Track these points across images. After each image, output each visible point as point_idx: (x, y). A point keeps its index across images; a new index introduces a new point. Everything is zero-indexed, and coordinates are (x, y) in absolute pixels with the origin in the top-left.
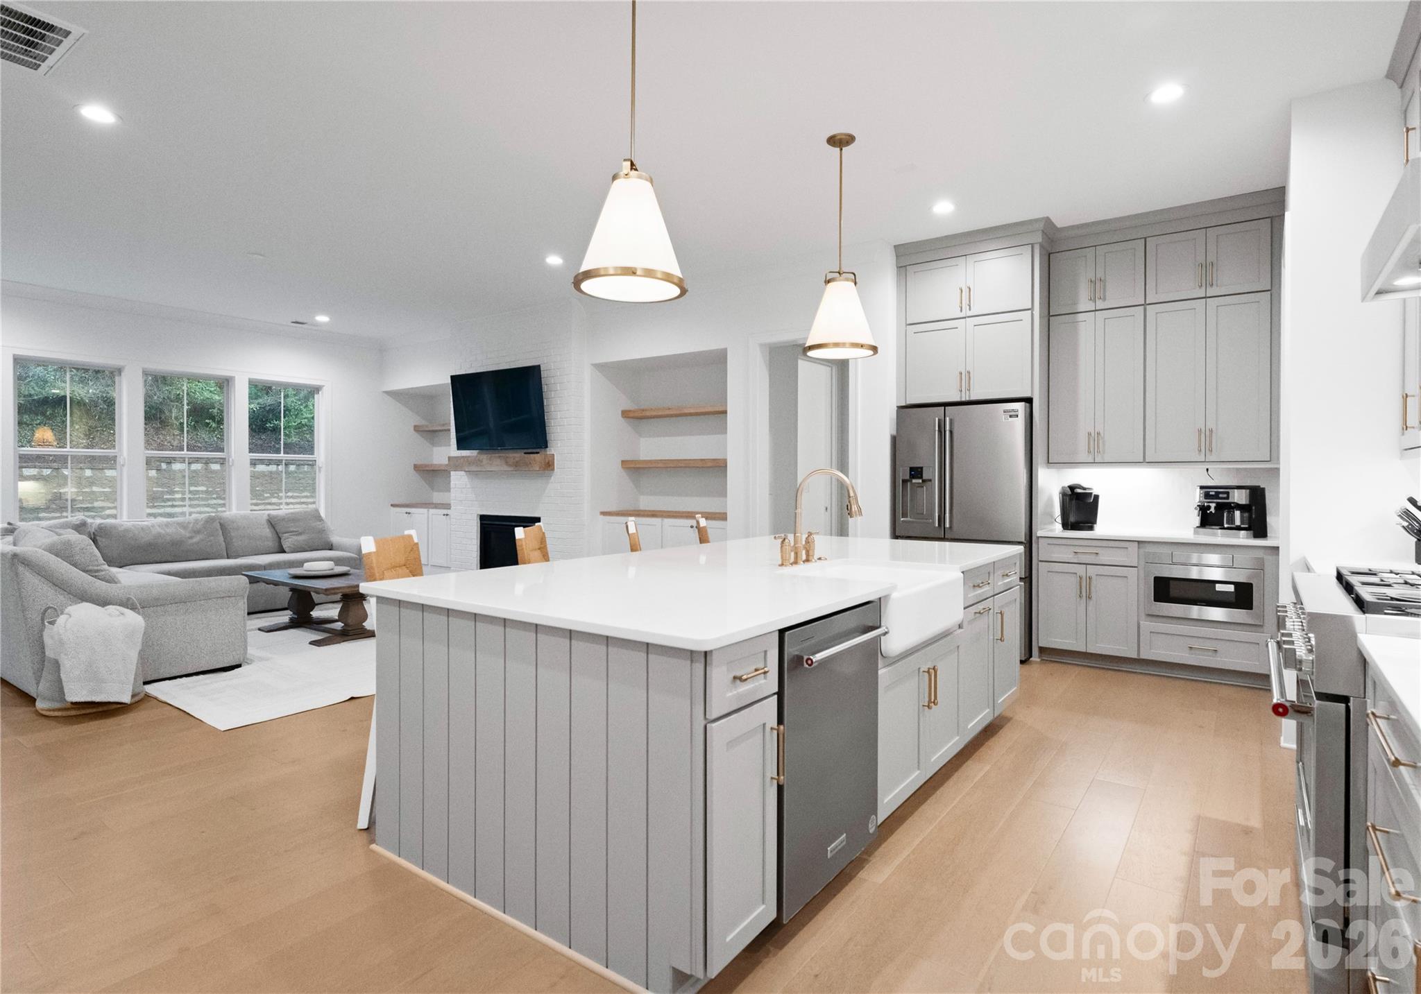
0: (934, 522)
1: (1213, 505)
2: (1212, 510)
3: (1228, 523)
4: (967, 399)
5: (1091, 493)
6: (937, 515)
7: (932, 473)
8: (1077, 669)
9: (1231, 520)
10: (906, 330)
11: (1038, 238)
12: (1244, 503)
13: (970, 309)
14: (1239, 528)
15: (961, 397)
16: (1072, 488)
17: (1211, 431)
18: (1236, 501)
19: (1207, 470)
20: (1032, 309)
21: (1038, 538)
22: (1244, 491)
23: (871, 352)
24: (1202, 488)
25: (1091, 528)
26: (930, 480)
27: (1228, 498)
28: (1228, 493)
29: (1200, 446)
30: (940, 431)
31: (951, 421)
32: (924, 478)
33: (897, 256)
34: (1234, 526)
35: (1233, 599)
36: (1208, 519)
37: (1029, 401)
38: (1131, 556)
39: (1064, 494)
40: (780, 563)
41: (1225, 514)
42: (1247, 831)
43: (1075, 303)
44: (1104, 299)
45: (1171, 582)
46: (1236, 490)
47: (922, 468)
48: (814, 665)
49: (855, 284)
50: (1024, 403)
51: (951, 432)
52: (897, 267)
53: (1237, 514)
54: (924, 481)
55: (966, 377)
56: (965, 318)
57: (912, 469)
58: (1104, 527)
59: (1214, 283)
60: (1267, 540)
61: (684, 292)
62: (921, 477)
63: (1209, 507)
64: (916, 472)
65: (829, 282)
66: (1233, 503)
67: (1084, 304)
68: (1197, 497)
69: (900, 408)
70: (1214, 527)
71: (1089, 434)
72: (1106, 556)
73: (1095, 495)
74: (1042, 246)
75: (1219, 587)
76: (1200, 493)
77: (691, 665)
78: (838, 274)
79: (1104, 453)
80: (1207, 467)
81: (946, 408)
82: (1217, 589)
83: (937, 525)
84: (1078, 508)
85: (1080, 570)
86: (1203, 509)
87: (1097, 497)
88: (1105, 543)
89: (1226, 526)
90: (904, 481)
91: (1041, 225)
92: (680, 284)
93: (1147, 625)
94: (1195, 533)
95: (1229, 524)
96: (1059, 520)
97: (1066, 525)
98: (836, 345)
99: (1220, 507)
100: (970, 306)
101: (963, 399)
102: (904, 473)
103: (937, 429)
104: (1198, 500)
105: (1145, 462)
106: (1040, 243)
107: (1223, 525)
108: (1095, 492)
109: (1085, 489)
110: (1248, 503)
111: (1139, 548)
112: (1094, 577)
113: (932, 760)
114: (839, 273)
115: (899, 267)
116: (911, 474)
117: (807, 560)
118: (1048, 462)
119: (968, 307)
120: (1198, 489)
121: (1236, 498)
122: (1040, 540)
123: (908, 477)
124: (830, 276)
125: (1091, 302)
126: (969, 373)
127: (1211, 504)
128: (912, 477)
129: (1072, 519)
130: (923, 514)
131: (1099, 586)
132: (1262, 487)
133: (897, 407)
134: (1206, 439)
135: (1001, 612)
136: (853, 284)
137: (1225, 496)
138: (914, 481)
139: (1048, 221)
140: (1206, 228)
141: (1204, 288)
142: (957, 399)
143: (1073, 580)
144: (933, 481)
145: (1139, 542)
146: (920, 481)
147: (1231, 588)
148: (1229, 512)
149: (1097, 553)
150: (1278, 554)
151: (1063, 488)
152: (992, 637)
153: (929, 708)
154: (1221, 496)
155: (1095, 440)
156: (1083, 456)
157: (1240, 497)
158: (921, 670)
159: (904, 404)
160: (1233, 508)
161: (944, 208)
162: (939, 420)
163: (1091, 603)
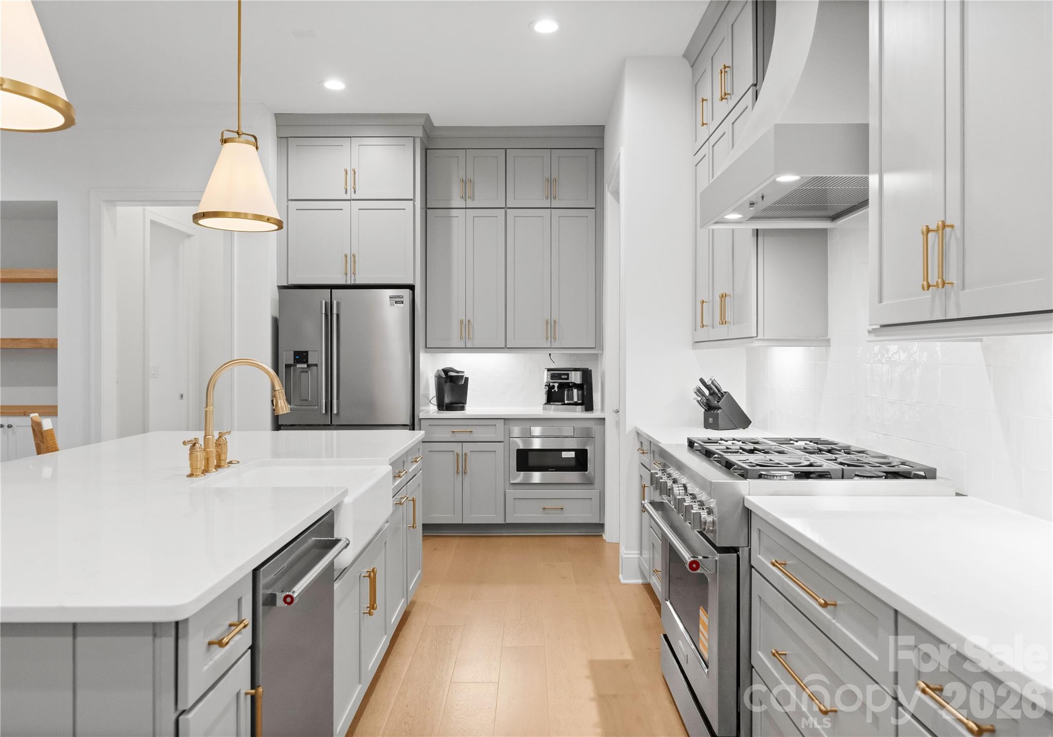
0: (321, 409)
1: (556, 385)
2: (556, 389)
3: (568, 399)
4: (353, 283)
5: (463, 376)
6: (324, 401)
7: (318, 356)
8: (455, 541)
9: (570, 397)
10: (288, 205)
11: (419, 133)
12: (579, 383)
13: (355, 192)
14: (576, 404)
15: (346, 281)
16: (446, 371)
17: (555, 322)
18: (573, 381)
19: (550, 355)
20: (413, 200)
21: (420, 419)
22: (579, 372)
23: (276, 227)
24: (549, 370)
25: (462, 409)
26: (316, 365)
27: (567, 379)
28: (568, 375)
29: (547, 335)
30: (326, 315)
31: (338, 304)
32: (309, 363)
33: (277, 125)
34: (572, 402)
35: (573, 463)
36: (552, 397)
37: (411, 287)
38: (497, 433)
39: (439, 378)
40: (189, 472)
41: (566, 392)
42: (625, 665)
43: (449, 200)
44: (473, 199)
45: (530, 453)
46: (573, 372)
47: (307, 352)
48: (295, 601)
49: (257, 148)
50: (408, 290)
51: (338, 315)
52: (278, 137)
53: (575, 391)
54: (309, 366)
55: (351, 260)
56: (350, 200)
57: (296, 353)
58: (474, 407)
59: (557, 197)
60: (593, 413)
61: (69, 122)
62: (306, 362)
63: (553, 387)
64: (301, 357)
65: (225, 142)
66: (571, 383)
67: (457, 202)
68: (545, 377)
69: (281, 288)
70: (556, 403)
71: (461, 322)
72: (480, 434)
73: (465, 378)
74: (422, 142)
75: (565, 455)
76: (548, 375)
77: (154, 642)
78: (236, 134)
79: (473, 339)
80: (550, 353)
81: (333, 290)
82: (563, 457)
83: (324, 412)
84: (452, 390)
85: (457, 448)
86: (550, 388)
87: (467, 379)
88: (475, 422)
89: (566, 402)
90: (288, 366)
91: (422, 121)
92: (66, 110)
93: (512, 493)
94: (544, 409)
95: (569, 401)
96: (434, 401)
97: (442, 406)
98: (237, 215)
99: (561, 386)
100: (355, 189)
101: (349, 283)
102: (287, 357)
103: (324, 312)
104: (546, 381)
105: (505, 348)
106: (421, 137)
107: (564, 402)
108: (466, 375)
109: (458, 372)
110: (581, 383)
111: (504, 424)
112: (469, 454)
113: (369, 668)
114: (238, 133)
115: (279, 138)
116: (295, 359)
117: (218, 466)
118: (426, 347)
119: (353, 190)
120: (546, 372)
121: (573, 379)
122: (422, 421)
123: (291, 362)
124: (227, 135)
125: (463, 200)
126: (354, 256)
127: (554, 384)
128: (297, 361)
129: (447, 400)
130: (307, 400)
131: (474, 462)
132: (589, 369)
133: (278, 286)
134: (551, 326)
135: (413, 500)
136: (255, 148)
137: (566, 377)
138: (299, 366)
139: (427, 117)
140: (551, 149)
141: (549, 199)
142: (342, 282)
143: (451, 458)
144: (319, 366)
145: (504, 419)
146: (305, 366)
147: (572, 455)
148: (568, 391)
149: (471, 432)
150: (604, 424)
151: (438, 371)
152: (405, 526)
153: (370, 615)
154: (563, 377)
155: (466, 326)
156: (456, 342)
157: (576, 378)
158: (363, 575)
159: (285, 284)
160: (571, 387)
161: (334, 85)
162: (326, 303)
163: (467, 479)
